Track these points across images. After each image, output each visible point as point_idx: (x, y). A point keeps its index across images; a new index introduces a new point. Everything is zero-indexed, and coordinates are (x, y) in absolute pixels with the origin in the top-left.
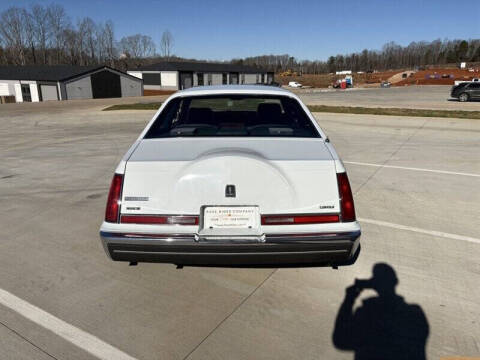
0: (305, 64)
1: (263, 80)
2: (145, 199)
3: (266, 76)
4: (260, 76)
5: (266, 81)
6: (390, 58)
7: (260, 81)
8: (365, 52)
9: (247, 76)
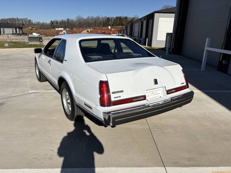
0: (38, 24)
1: (16, 31)
2: (122, 91)
3: (18, 29)
4: (14, 29)
5: (18, 32)
6: (80, 23)
7: (15, 32)
8: (68, 19)
9: (6, 29)
